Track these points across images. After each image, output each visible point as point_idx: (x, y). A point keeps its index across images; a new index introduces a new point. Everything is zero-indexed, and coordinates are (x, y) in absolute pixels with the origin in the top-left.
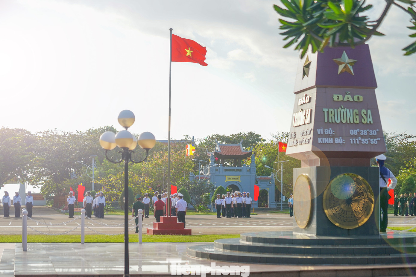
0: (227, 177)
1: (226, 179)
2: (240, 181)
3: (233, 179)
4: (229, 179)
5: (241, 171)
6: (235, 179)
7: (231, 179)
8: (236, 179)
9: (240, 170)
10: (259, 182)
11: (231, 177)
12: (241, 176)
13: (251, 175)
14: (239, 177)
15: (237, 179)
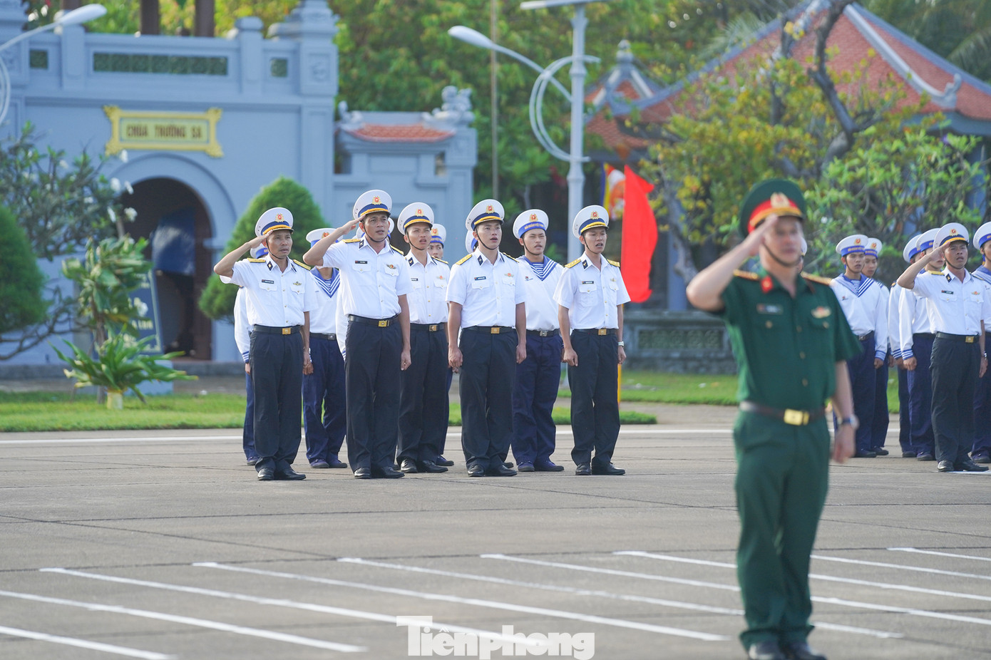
0: (116, 115)
1: (111, 134)
2: (216, 150)
3: (163, 132)
4: (138, 131)
5: (224, 71)
6: (179, 132)
7: (152, 131)
8: (189, 133)
9: (216, 66)
10: (359, 164)
11: (152, 120)
12: (228, 108)
13: (294, 100)
14: (213, 116)
15: (197, 134)
